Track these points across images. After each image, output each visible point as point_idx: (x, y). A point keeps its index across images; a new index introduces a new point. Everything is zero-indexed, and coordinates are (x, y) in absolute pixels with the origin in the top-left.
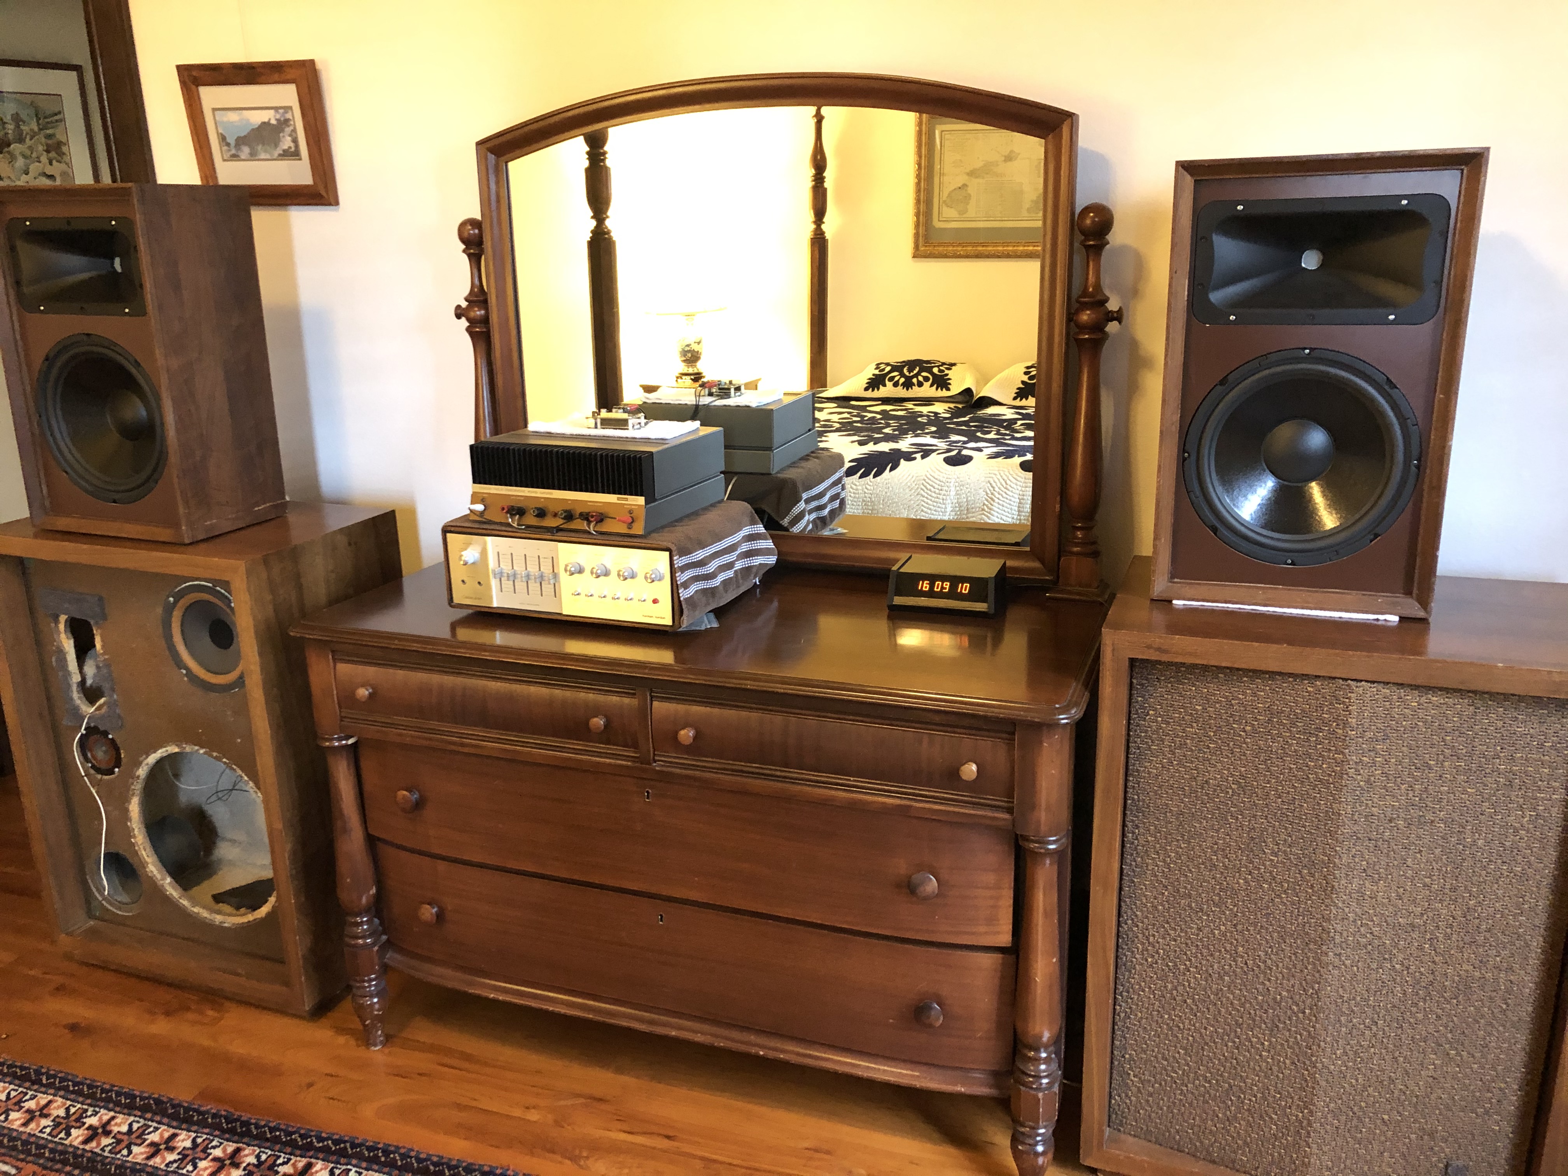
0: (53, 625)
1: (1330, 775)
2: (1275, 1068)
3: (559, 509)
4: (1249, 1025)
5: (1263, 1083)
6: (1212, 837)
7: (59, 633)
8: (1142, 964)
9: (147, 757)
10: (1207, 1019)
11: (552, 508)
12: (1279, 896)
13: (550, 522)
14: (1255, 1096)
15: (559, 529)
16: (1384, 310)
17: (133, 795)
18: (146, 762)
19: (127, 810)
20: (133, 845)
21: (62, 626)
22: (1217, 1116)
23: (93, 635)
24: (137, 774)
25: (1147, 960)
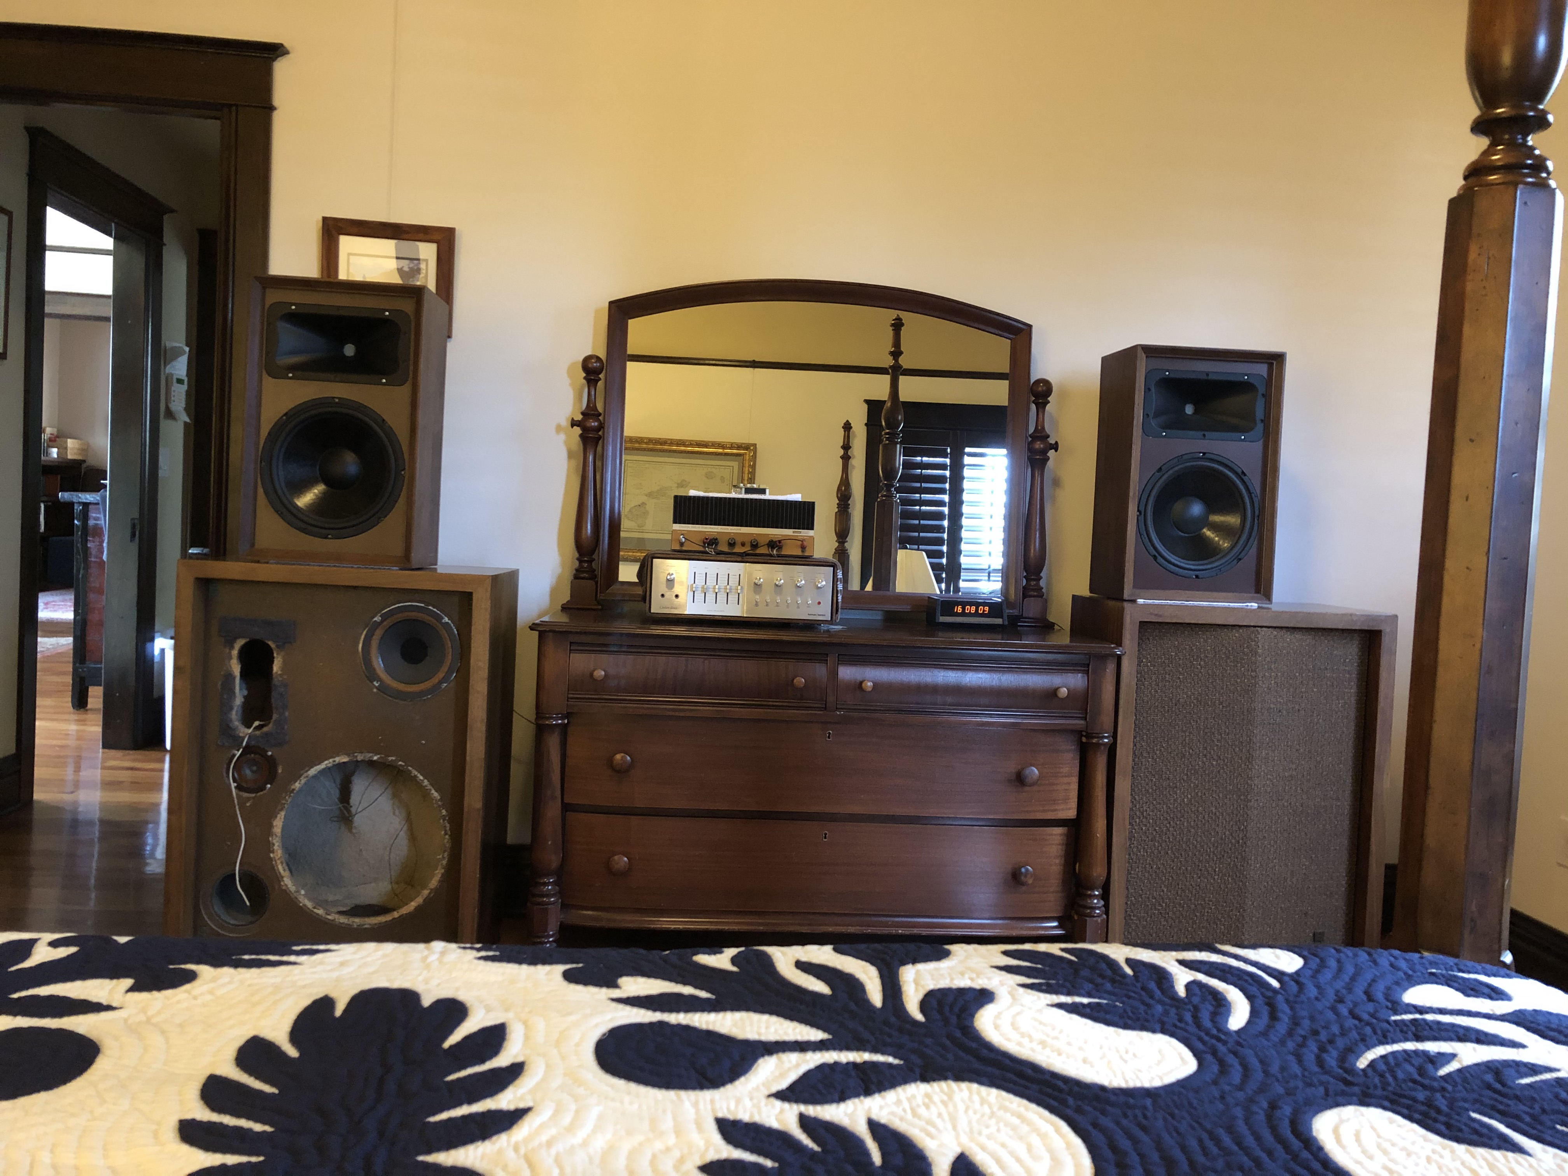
0: (228, 651)
1: (1249, 686)
2: (1222, 886)
3: (747, 540)
4: (1206, 860)
5: (1216, 898)
6: (1182, 736)
7: (230, 658)
8: (1139, 833)
9: (309, 770)
10: (1181, 862)
11: (739, 540)
12: (1223, 768)
13: (738, 549)
14: (1211, 909)
15: (746, 554)
16: (1240, 434)
17: (282, 810)
18: (305, 775)
19: (271, 826)
20: (271, 859)
21: (235, 652)
22: (1188, 931)
23: (274, 658)
24: (293, 787)
25: (1142, 829)
